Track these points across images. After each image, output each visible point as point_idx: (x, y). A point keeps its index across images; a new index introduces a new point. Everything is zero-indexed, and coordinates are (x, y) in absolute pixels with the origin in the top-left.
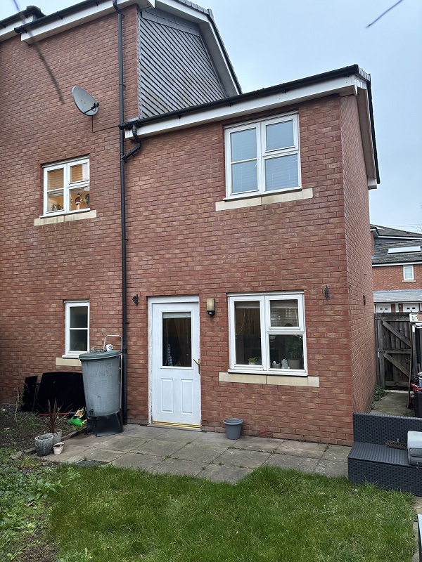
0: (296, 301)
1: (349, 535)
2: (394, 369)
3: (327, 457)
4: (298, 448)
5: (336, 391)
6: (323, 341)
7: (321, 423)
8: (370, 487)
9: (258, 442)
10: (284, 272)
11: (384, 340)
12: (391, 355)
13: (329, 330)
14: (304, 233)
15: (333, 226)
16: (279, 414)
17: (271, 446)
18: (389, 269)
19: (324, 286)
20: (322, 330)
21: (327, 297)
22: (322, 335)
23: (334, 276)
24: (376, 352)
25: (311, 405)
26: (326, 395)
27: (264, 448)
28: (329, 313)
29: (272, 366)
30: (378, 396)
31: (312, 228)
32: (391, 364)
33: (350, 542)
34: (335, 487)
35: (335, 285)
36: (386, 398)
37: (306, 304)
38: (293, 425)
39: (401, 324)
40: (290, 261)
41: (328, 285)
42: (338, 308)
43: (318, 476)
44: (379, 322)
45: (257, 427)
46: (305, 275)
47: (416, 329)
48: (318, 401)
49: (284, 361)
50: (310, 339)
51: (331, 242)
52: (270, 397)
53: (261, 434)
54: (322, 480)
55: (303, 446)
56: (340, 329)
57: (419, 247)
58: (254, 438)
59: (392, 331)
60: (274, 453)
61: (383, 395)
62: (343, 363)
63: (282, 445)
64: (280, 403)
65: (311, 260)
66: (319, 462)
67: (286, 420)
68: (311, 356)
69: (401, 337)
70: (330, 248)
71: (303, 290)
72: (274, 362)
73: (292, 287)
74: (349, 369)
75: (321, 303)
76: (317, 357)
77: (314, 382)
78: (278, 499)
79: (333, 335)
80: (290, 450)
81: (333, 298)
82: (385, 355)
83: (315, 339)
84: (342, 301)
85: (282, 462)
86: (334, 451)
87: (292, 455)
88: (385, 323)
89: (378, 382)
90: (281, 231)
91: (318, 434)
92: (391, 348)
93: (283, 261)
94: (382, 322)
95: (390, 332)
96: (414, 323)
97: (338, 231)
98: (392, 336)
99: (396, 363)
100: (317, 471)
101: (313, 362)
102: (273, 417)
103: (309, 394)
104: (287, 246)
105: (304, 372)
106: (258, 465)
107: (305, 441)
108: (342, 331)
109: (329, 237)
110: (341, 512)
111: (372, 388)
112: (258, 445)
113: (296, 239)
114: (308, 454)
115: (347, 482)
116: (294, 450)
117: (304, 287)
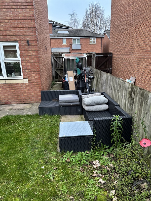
0: (15, 46)
1: (37, 134)
2: (58, 75)
3: (32, 108)
4: (21, 106)
5: (35, 84)
6: (28, 64)
7: (30, 96)
8: (46, 115)
9: (4, 107)
10: (8, 32)
11: (55, 65)
12: (57, 70)
13: (31, 59)
14: (16, 12)
15: (28, 10)
16: (13, 95)
17: (10, 107)
18: (58, 40)
19: (27, 39)
20: (27, 59)
21: (29, 45)
22: (28, 62)
23: (31, 35)
24: (52, 69)
25: (26, 90)
26: (31, 86)
27: (7, 109)
28: (30, 52)
29: (8, 76)
30: (53, 85)
31: (19, 10)
32: (57, 73)
33: (37, 136)
34: (34, 118)
35: (32, 39)
36: (56, 85)
37: (20, 47)
38: (19, 98)
39: (60, 58)
40: (10, 26)
41: (29, 39)
42: (34, 49)
43: (28, 115)
44: (53, 58)
45: (4, 101)
46: (18, 34)
47: (64, 59)
48: (28, 88)
49: (13, 73)
50: (23, 63)
51: (28, 18)
52: (8, 89)
53: (6, 104)
54: (29, 116)
55: (23, 105)
56: (35, 58)
57: (68, 31)
58: (3, 106)
59: (57, 61)
60: (11, 110)
61: (54, 84)
62: (37, 72)
63: (15, 106)
64: (13, 91)
65: (20, 26)
66: (29, 110)
67: (16, 97)
68: (24, 71)
69: (60, 64)
70: (28, 21)
71: (18, 41)
72: (9, 74)
73: (12, 39)
74: (39, 75)
75: (26, 47)
76: (27, 71)
77: (26, 81)
78: (11, 127)
79: (32, 61)
80: (18, 108)
81: (31, 45)
82: (55, 70)
83: (25, 63)
84: (35, 46)
85: (14, 113)
86: (35, 105)
87: (19, 109)
88: (55, 58)
89: (53, 80)
90: (4, 10)
91: (29, 100)
92: (57, 68)
93: (7, 26)
94: (54, 58)
95: (56, 62)
96: (64, 57)
97: (31, 13)
98: (57, 63)
99: (59, 73)
100: (28, 114)
101: (25, 73)
102: (10, 96)
103: (24, 86)
104: (8, 18)
105: (22, 77)
106: (4, 115)
107: (24, 104)
108: (36, 59)
109: (27, 15)
110: (35, 127)
111: (51, 82)
112: (4, 108)
113: (12, 15)
114: (25, 108)
115: (38, 115)
116: (20, 107)
117: (18, 39)
